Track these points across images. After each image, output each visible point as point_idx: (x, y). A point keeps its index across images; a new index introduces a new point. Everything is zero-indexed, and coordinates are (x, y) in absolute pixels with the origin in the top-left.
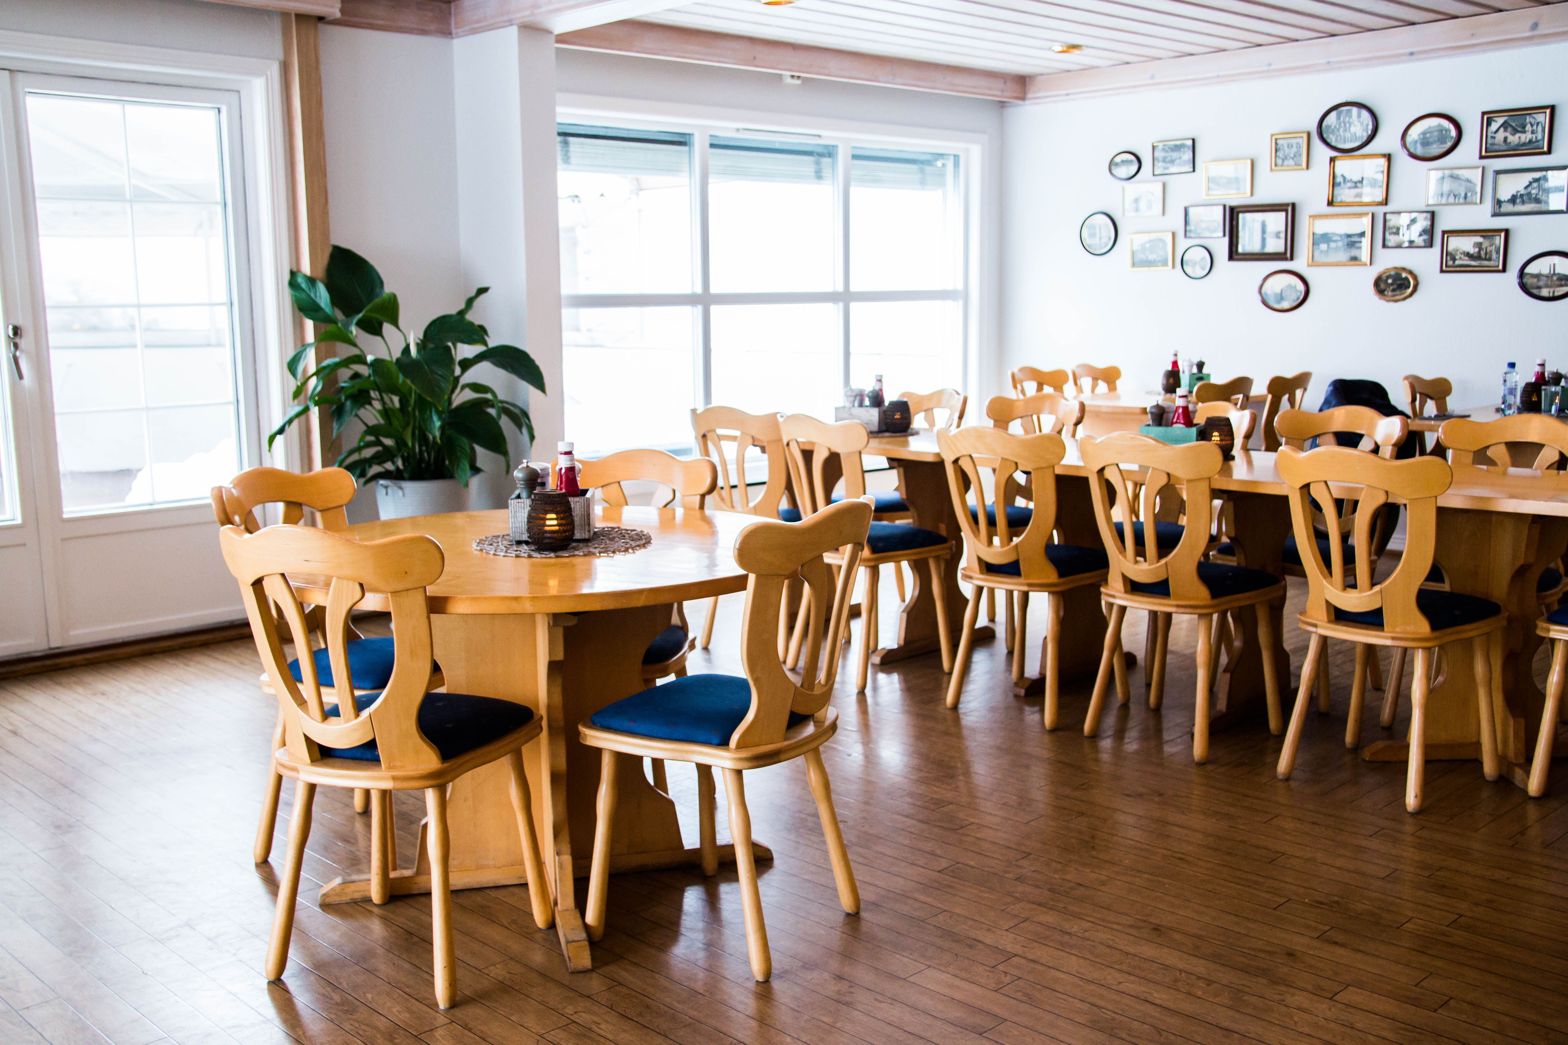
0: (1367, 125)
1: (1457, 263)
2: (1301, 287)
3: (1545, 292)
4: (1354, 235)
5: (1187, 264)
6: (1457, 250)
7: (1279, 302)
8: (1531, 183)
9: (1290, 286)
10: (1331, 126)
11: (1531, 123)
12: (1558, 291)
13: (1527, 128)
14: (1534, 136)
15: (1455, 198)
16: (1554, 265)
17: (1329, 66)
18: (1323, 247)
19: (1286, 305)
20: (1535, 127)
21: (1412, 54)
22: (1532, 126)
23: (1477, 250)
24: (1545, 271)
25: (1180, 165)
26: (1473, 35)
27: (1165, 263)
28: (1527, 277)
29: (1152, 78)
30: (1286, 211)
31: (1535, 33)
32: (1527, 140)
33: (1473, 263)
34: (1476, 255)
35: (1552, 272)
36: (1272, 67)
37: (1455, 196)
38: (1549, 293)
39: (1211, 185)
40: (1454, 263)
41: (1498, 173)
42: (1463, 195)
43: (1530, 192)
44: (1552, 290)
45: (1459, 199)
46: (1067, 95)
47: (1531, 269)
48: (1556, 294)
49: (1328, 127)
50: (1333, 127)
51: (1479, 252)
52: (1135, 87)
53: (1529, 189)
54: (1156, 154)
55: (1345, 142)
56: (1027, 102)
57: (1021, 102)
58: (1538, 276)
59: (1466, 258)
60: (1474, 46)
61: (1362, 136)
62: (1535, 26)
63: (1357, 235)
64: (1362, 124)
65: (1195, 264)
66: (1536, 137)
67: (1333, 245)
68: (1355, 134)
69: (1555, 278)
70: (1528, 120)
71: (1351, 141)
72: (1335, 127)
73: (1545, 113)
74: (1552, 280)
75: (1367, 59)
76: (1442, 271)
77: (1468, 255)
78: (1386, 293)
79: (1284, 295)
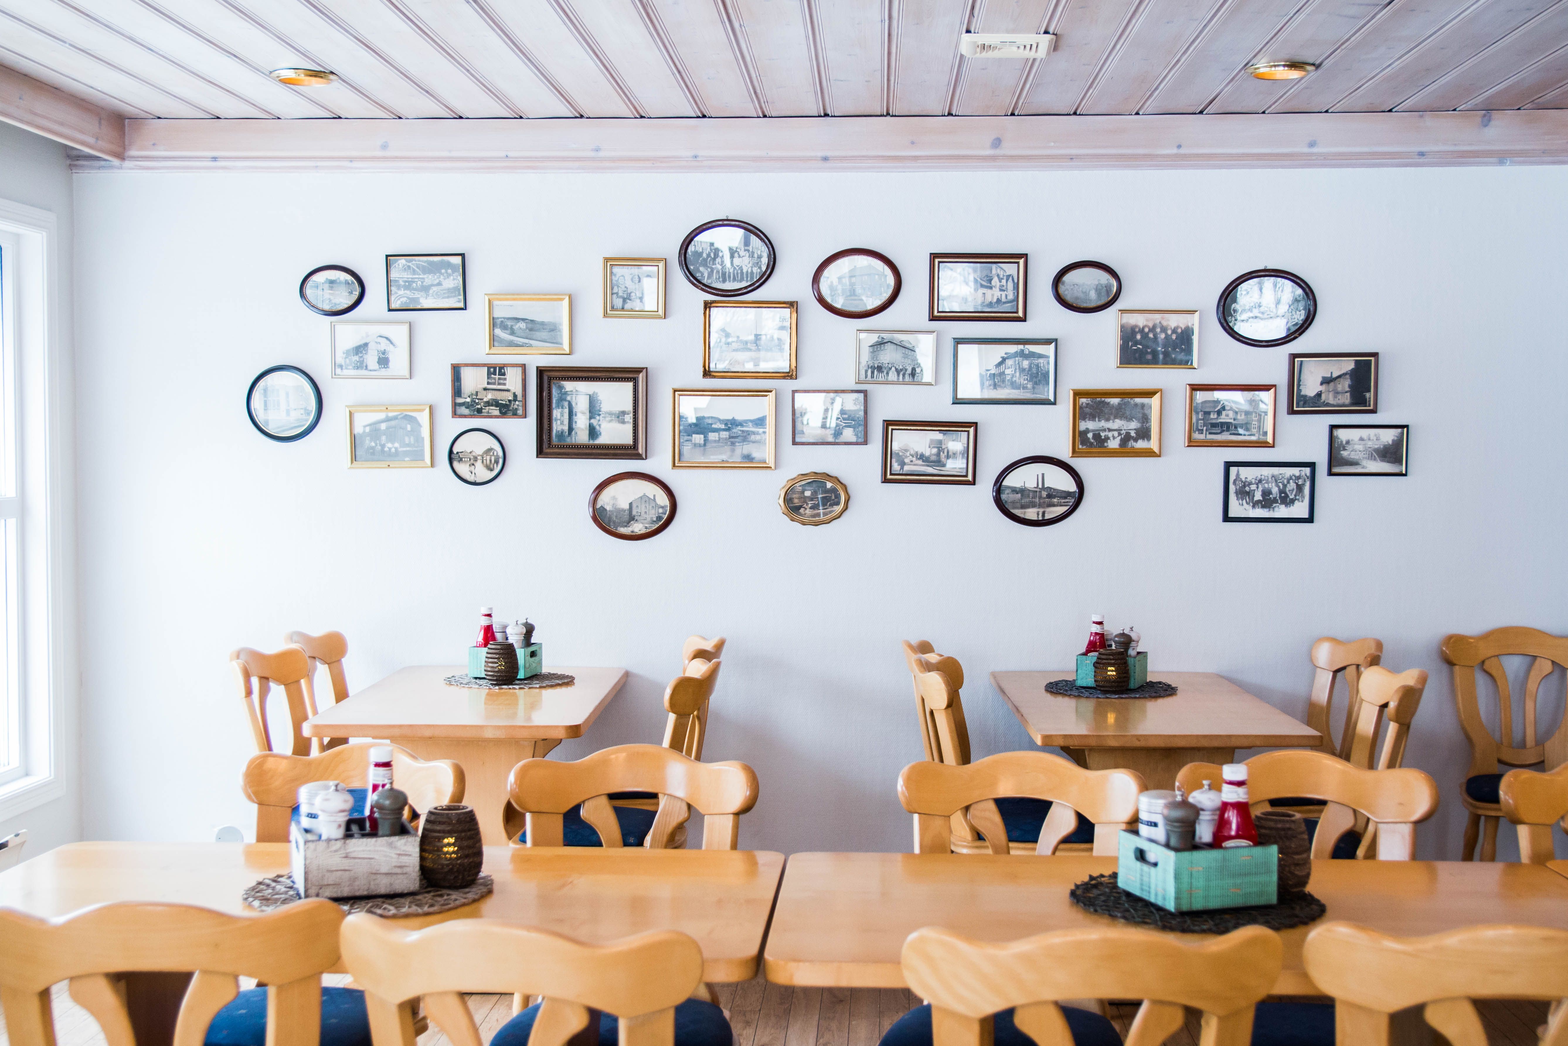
0: (760, 257)
1: (907, 468)
2: (663, 500)
3: (1031, 514)
4: (746, 421)
5: (460, 460)
6: (906, 451)
7: (627, 524)
8: (1004, 360)
9: (644, 499)
10: (702, 253)
11: (998, 275)
12: (1050, 512)
13: (993, 283)
14: (1004, 294)
15: (898, 375)
16: (1043, 474)
17: (696, 163)
18: (698, 438)
19: (638, 528)
20: (1004, 282)
21: (825, 159)
22: (1000, 280)
23: (935, 451)
24: (1031, 484)
25: (437, 295)
26: (913, 143)
27: (417, 456)
28: (1007, 491)
29: (385, 147)
30: (635, 381)
31: (998, 152)
32: (995, 300)
33: (930, 470)
34: (933, 458)
35: (1040, 486)
36: (601, 154)
37: (898, 372)
38: (1038, 514)
39: (498, 331)
40: (902, 468)
41: (958, 341)
42: (909, 371)
43: (1004, 372)
44: (1041, 510)
45: (904, 375)
46: (215, 159)
47: (1013, 480)
48: (1047, 517)
49: (698, 254)
50: (705, 255)
51: (938, 454)
52: (351, 159)
53: (1002, 368)
54: (394, 275)
55: (724, 281)
56: (127, 164)
57: (116, 162)
58: (1022, 491)
59: (920, 462)
60: (916, 158)
61: (752, 273)
62: (997, 143)
63: (751, 421)
64: (752, 255)
65: (476, 459)
66: (1006, 296)
67: (712, 436)
68: (741, 268)
69: (1044, 494)
70: (994, 272)
71: (734, 280)
72: (709, 255)
73: (1018, 263)
74: (1040, 497)
75: (755, 159)
76: (885, 480)
77: (922, 457)
78: (802, 510)
79: (634, 513)
